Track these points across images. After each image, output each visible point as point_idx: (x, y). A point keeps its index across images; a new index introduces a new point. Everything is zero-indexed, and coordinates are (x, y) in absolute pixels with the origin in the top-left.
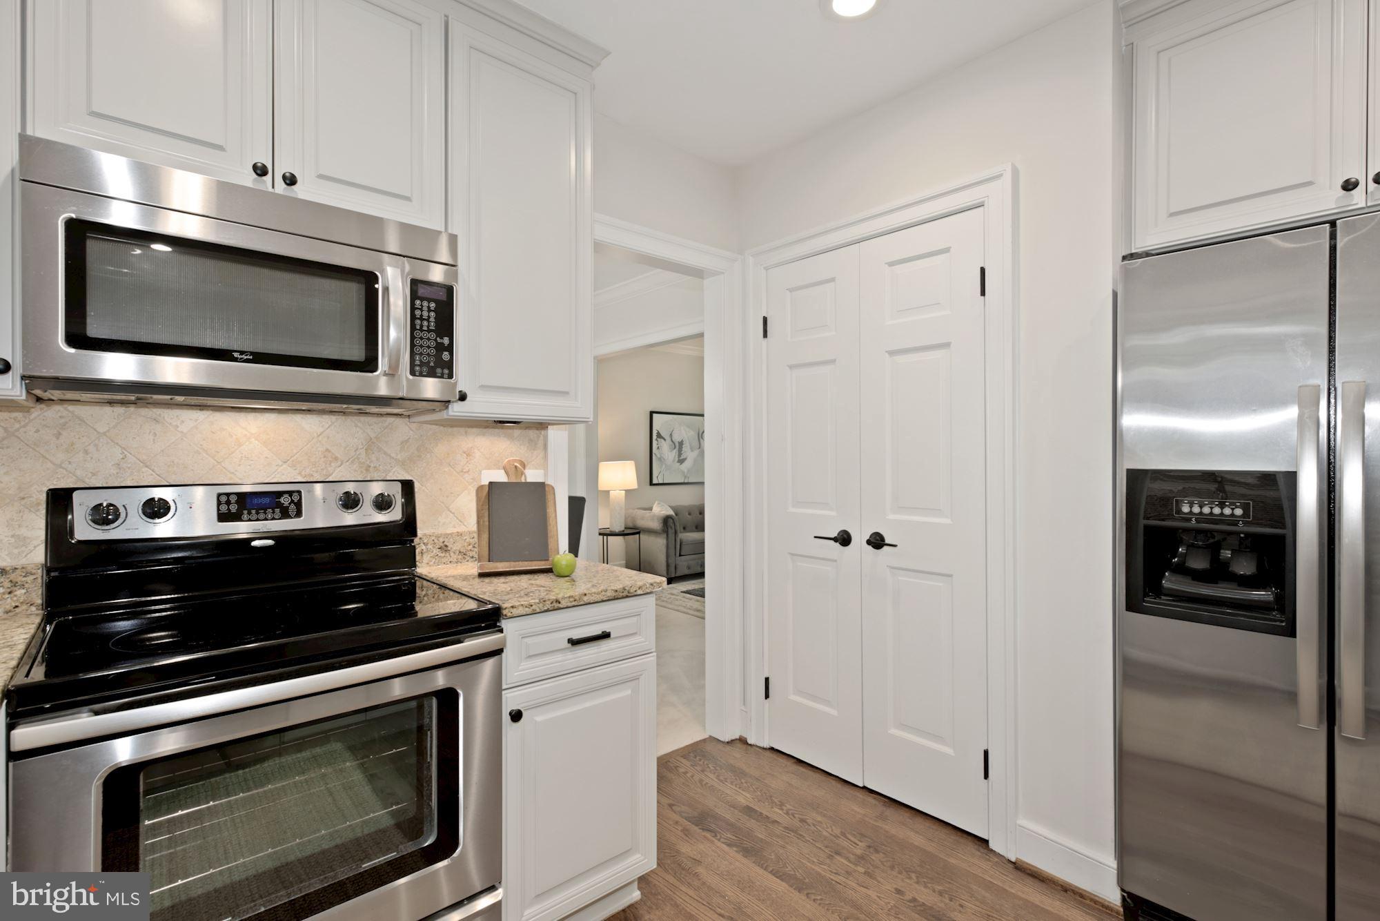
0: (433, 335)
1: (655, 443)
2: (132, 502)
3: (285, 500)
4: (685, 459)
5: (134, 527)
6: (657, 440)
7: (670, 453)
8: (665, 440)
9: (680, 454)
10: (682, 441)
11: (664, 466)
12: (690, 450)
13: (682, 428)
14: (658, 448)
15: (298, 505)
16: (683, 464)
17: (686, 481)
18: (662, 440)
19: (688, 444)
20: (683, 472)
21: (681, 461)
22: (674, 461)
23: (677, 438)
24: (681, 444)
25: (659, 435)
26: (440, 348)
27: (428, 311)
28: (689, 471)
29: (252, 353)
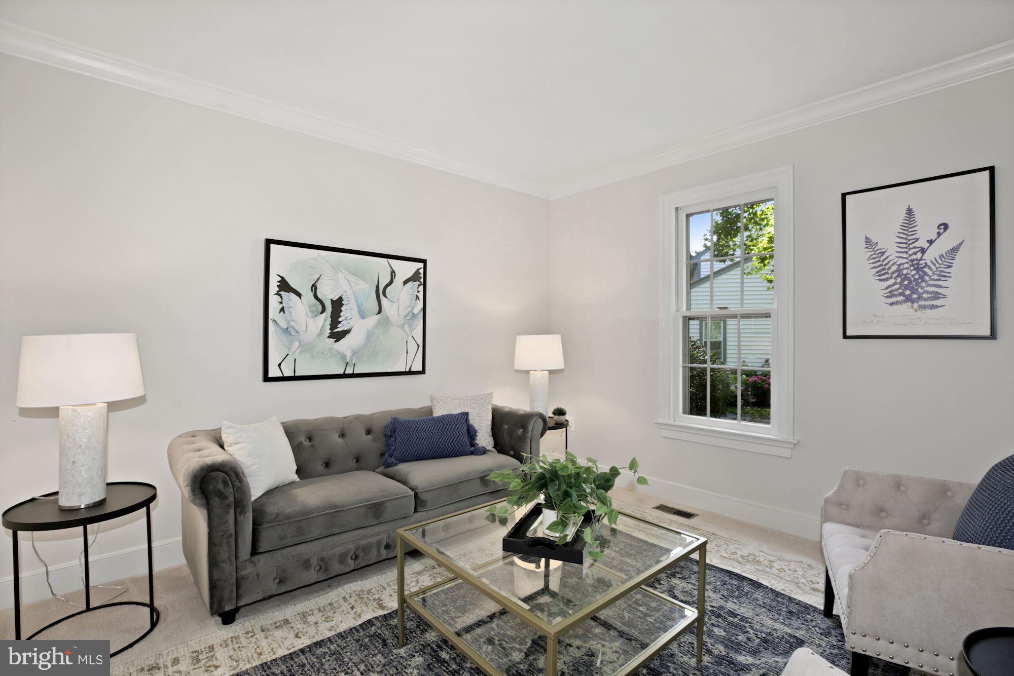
1: (273, 300)
4: (347, 332)
6: (278, 294)
7: (310, 321)
8: (299, 295)
9: (335, 322)
10: (340, 299)
11: (296, 344)
12: (358, 316)
13: (340, 276)
14: (282, 310)
16: (342, 341)
17: (349, 371)
18: (292, 295)
19: (354, 306)
20: (343, 357)
21: (337, 336)
22: (321, 333)
23: (328, 293)
24: (338, 304)
25: (284, 286)
28: (354, 353)
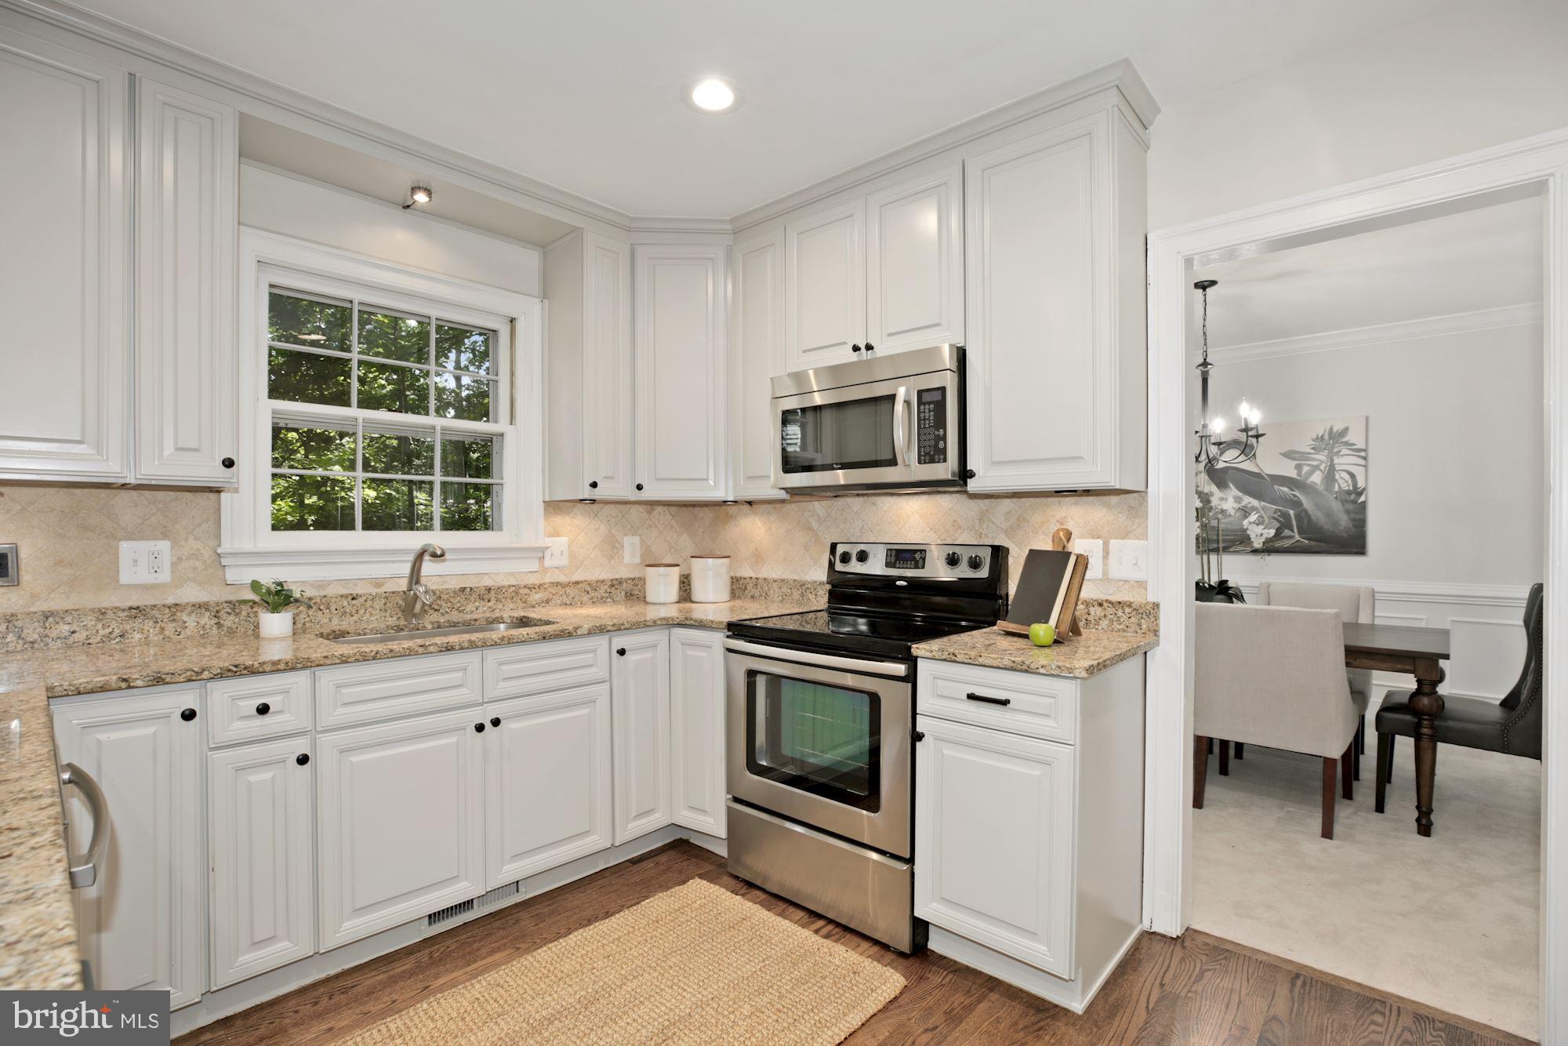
0: (932, 430)
2: (854, 552)
3: (918, 556)
5: (853, 566)
15: (924, 560)
26: (937, 439)
27: (929, 412)
29: (841, 464)
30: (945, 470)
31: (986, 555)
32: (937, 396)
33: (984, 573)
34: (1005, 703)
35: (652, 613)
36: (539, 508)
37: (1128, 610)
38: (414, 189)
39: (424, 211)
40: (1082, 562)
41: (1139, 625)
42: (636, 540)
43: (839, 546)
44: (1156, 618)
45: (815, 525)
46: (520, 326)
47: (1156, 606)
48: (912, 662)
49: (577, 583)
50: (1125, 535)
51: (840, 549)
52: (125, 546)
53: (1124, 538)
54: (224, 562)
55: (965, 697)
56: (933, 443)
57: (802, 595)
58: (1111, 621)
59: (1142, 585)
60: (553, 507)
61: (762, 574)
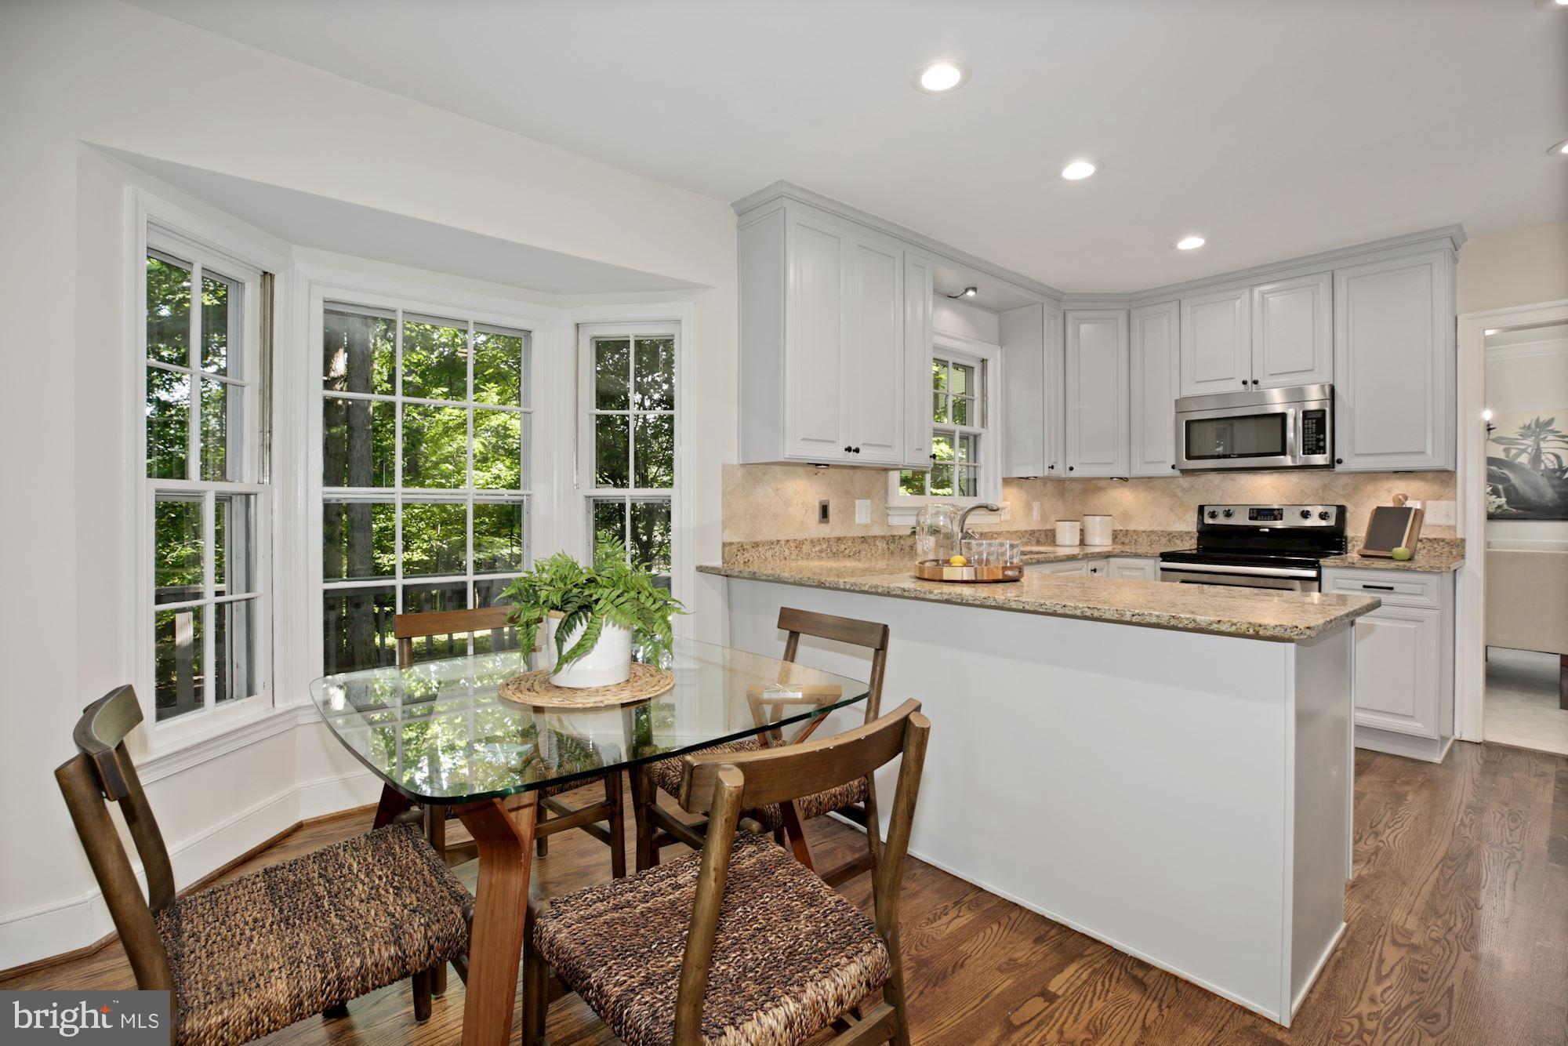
0: (1314, 435)
2: (1220, 511)
3: (1276, 513)
5: (1221, 520)
15: (1281, 515)
26: (1318, 440)
27: (1312, 425)
30: (1319, 459)
31: (1333, 511)
32: (1319, 415)
33: (1331, 522)
34: (1392, 588)
35: (1062, 552)
36: (1000, 482)
37: (1441, 543)
38: (967, 290)
39: (970, 303)
40: (1420, 514)
41: (1451, 552)
42: (1039, 503)
43: (1206, 508)
44: (1464, 548)
45: (1180, 494)
46: (990, 365)
47: (1463, 540)
48: (1319, 569)
49: (1016, 532)
50: (1439, 498)
51: (1207, 510)
52: (857, 502)
53: (1438, 500)
54: (890, 512)
55: (1361, 587)
56: (1314, 443)
57: (1170, 541)
58: (1429, 550)
59: (1453, 528)
60: (1007, 481)
61: (1131, 527)
